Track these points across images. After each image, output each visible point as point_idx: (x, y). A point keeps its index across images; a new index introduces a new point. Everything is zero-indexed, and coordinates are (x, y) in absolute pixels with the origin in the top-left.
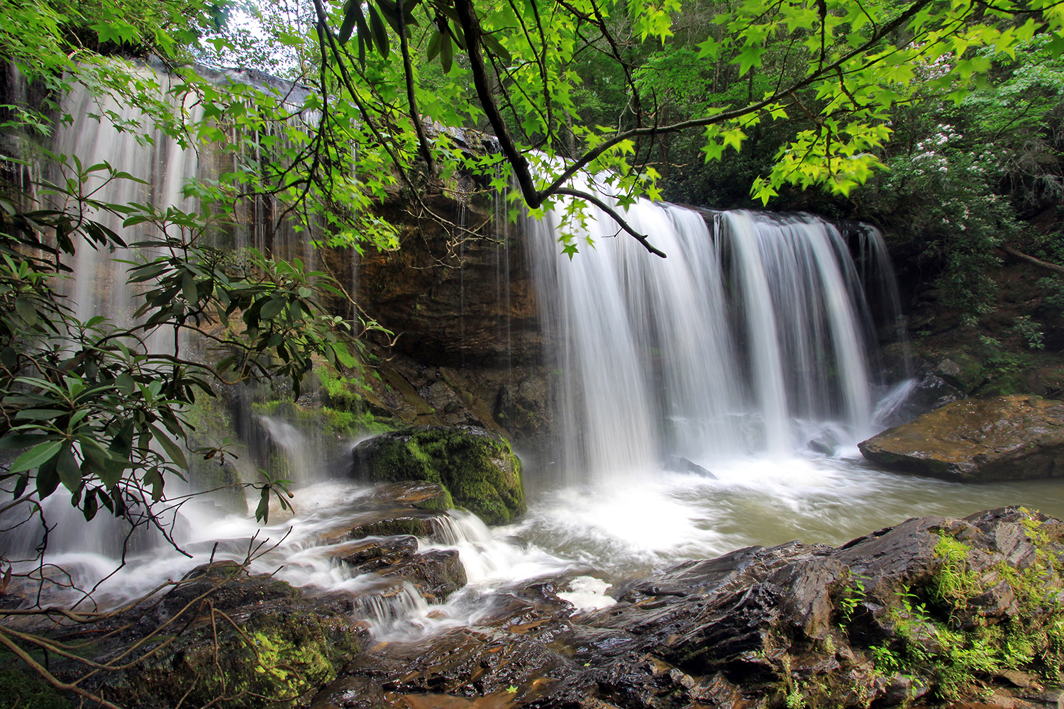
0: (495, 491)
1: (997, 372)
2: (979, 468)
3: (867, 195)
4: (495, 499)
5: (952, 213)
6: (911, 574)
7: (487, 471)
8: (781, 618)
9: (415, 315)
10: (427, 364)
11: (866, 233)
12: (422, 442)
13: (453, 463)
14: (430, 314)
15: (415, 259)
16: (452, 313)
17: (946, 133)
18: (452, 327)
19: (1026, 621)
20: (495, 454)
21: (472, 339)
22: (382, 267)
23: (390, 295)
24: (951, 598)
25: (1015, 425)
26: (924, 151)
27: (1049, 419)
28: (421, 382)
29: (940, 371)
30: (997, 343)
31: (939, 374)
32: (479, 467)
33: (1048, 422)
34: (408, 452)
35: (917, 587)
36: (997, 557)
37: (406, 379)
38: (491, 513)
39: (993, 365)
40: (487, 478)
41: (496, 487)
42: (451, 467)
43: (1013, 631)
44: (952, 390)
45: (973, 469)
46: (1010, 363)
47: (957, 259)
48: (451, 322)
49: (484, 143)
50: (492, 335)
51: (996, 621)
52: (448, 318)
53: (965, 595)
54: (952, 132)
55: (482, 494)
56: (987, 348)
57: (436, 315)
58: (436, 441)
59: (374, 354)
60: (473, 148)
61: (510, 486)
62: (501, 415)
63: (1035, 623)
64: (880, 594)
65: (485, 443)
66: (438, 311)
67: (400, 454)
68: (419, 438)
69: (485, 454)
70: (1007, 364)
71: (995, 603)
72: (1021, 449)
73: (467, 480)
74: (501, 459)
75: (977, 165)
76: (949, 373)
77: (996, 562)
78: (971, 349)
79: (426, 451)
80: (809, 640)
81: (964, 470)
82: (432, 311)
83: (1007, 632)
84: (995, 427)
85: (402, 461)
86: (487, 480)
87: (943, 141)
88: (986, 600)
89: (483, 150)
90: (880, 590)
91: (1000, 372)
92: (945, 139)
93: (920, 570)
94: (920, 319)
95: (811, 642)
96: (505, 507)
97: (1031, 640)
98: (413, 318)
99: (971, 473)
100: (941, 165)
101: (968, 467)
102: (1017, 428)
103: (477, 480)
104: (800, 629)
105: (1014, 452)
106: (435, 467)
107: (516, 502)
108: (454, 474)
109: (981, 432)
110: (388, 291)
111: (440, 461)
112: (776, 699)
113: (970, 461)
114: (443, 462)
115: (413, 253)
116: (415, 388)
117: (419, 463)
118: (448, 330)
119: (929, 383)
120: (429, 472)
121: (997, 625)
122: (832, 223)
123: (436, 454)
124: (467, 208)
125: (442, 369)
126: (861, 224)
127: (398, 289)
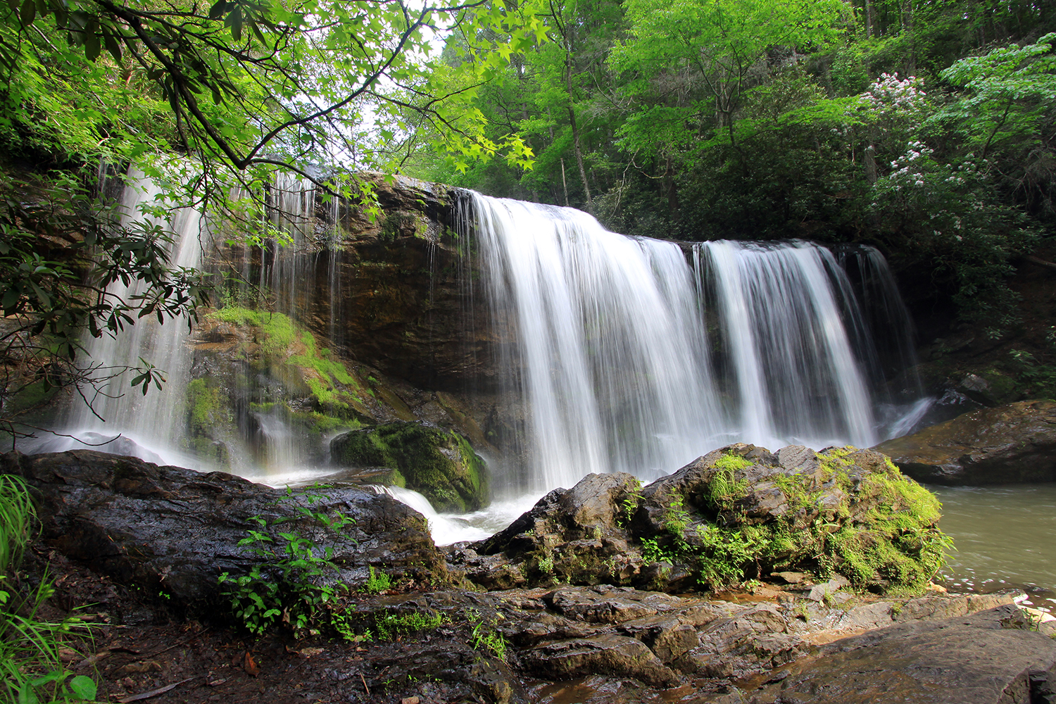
0: (445, 479)
1: (1034, 386)
2: (965, 469)
3: (867, 218)
4: (447, 487)
5: (944, 224)
6: (687, 481)
7: (435, 458)
8: (559, 510)
9: (405, 341)
10: (424, 387)
11: (864, 254)
12: (383, 434)
13: (407, 451)
14: (418, 340)
15: (399, 292)
16: (438, 339)
17: (918, 150)
18: (441, 352)
19: (791, 521)
20: (442, 444)
21: (462, 364)
22: (371, 299)
23: (381, 324)
24: (721, 501)
25: (1012, 426)
26: (898, 169)
27: (1049, 419)
28: (416, 401)
29: (963, 387)
30: (1028, 355)
31: (962, 390)
32: (429, 455)
33: (1047, 421)
34: (370, 441)
35: (696, 495)
36: (776, 470)
37: (402, 399)
38: (444, 500)
39: (1029, 380)
40: (437, 465)
41: (446, 474)
42: (405, 455)
43: (779, 530)
44: (977, 406)
45: (959, 470)
46: (1048, 377)
47: (963, 271)
48: (439, 348)
49: (449, 193)
50: (480, 360)
51: (762, 521)
52: (436, 344)
53: (733, 498)
54: (923, 148)
55: (433, 480)
56: (1017, 361)
57: (423, 341)
58: (394, 433)
59: (373, 377)
60: (440, 198)
61: (460, 474)
62: (491, 433)
63: (800, 523)
64: (659, 499)
65: (433, 434)
66: (427, 338)
67: (363, 444)
68: (380, 430)
69: (433, 443)
70: (1044, 378)
71: (756, 503)
72: (1012, 449)
73: (420, 467)
74: (450, 449)
75: (955, 175)
76: (973, 388)
77: (774, 474)
78: (1003, 365)
79: (385, 441)
80: (579, 527)
81: (949, 472)
82: (421, 338)
83: (774, 532)
84: (991, 430)
85: (364, 449)
86: (437, 467)
87: (914, 157)
88: (749, 501)
89: (448, 198)
90: (660, 495)
91: (1038, 386)
92: (917, 154)
93: (695, 478)
94: (959, 341)
95: (582, 530)
96: (458, 496)
97: (795, 537)
98: (404, 344)
99: (954, 475)
100: (917, 179)
101: (952, 469)
102: (1013, 429)
103: (428, 468)
104: (571, 517)
105: (1004, 451)
106: (392, 455)
107: (470, 492)
108: (408, 461)
109: (977, 436)
110: (379, 320)
111: (397, 450)
112: (532, 564)
113: (954, 463)
114: (399, 451)
115: (397, 287)
116: (409, 406)
117: (379, 451)
118: (437, 355)
119: (949, 399)
120: (388, 460)
121: (763, 525)
122: (826, 246)
123: (393, 444)
124: (437, 246)
125: (438, 393)
126: (862, 246)
127: (387, 318)
